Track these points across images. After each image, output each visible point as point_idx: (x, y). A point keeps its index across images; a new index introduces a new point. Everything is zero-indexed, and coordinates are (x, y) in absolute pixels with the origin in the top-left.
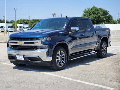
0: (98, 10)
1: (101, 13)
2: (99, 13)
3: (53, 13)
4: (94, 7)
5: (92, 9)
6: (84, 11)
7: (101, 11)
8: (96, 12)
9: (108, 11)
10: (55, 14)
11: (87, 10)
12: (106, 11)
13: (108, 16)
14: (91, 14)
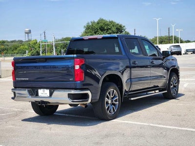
0: (108, 25)
1: (114, 29)
2: (110, 29)
3: (27, 30)
4: (101, 20)
5: (98, 23)
6: (86, 26)
7: (113, 26)
8: (106, 28)
9: (124, 26)
10: (30, 30)
11: (90, 24)
12: (121, 26)
13: (123, 33)
14: (97, 31)
